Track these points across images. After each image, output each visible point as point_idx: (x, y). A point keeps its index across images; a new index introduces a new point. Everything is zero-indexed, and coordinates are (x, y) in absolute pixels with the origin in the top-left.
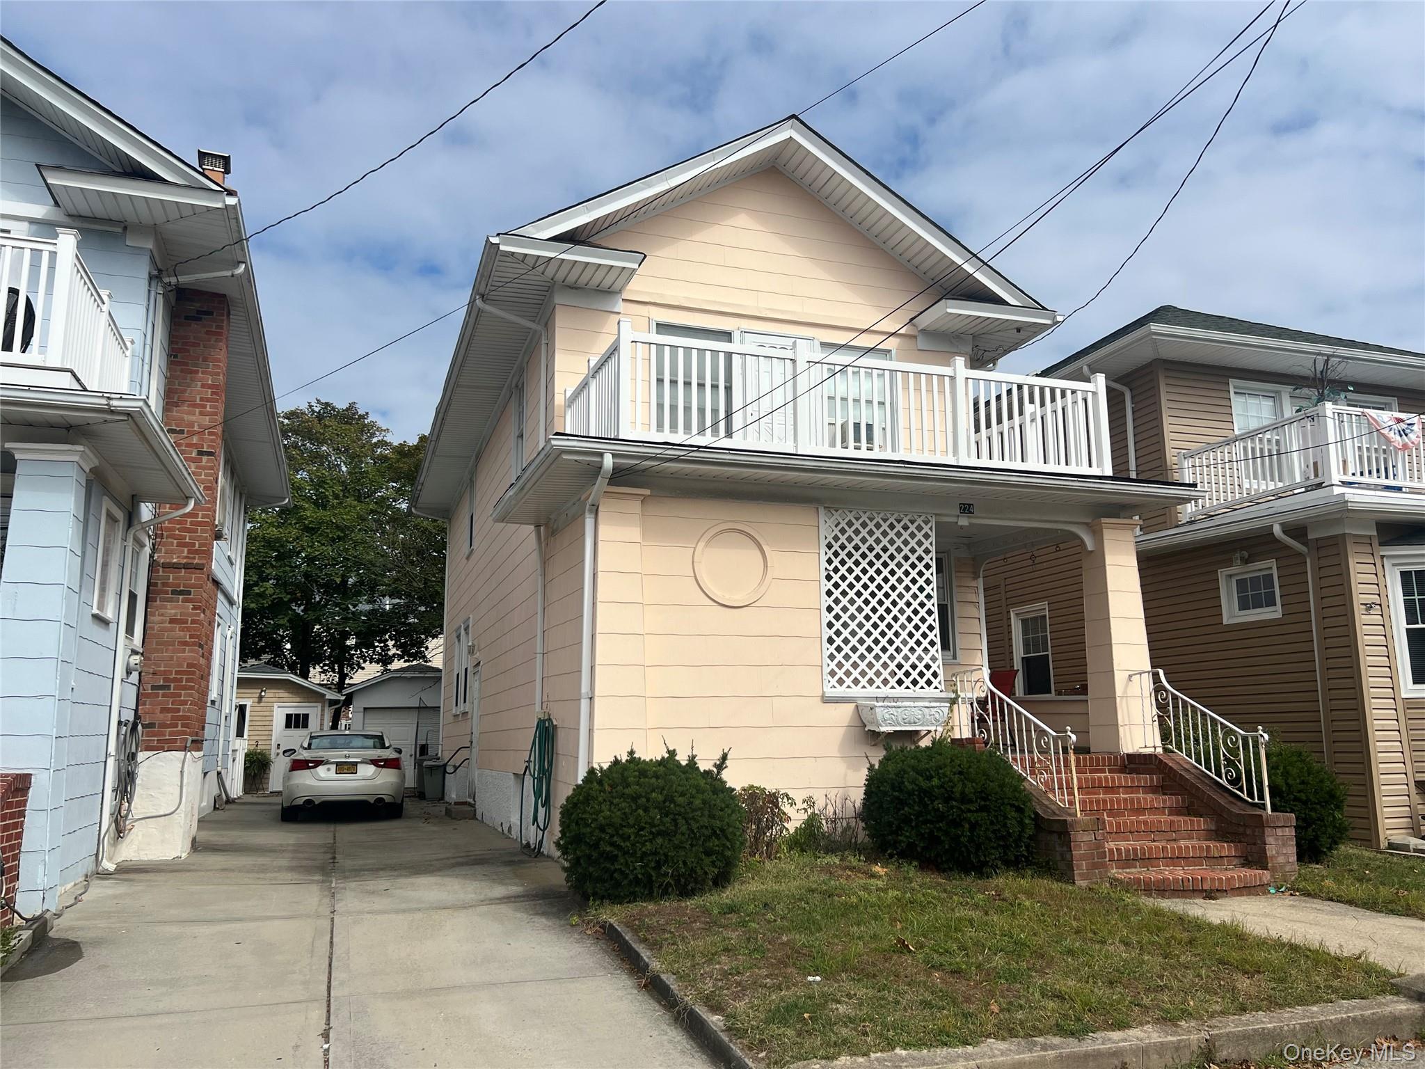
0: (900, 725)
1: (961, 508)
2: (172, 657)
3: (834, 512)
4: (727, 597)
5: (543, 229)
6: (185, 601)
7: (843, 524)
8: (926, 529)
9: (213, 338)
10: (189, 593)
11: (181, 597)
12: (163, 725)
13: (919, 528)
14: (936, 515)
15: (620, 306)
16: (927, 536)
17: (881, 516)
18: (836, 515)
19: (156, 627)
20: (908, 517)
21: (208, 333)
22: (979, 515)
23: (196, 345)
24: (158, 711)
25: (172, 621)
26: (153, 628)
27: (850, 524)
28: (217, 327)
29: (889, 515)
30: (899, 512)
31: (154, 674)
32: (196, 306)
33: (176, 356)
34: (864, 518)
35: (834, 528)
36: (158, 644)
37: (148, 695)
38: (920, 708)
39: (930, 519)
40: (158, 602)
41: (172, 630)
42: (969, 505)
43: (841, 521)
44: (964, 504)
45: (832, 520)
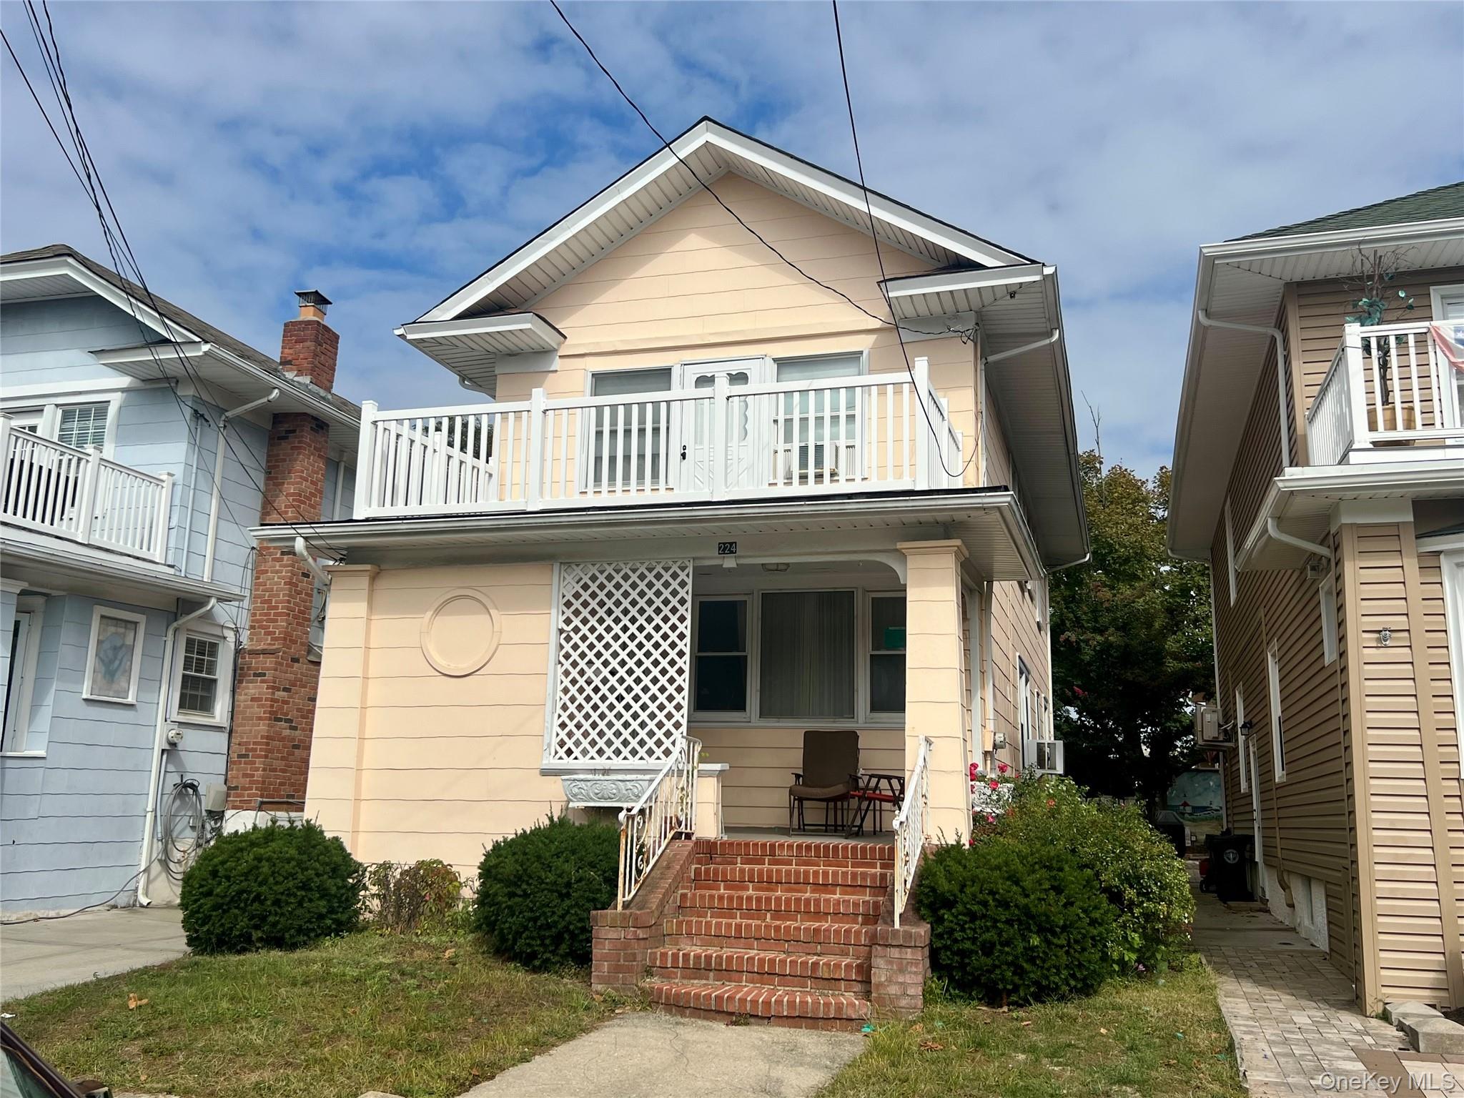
0: (594, 801)
1: (720, 548)
2: (251, 730)
3: (574, 567)
4: (453, 665)
5: (448, 310)
6: (262, 682)
7: (586, 579)
8: (682, 576)
9: (296, 452)
10: (264, 675)
11: (259, 678)
12: (244, 789)
13: (675, 576)
14: (694, 559)
15: (557, 364)
16: (683, 584)
17: (629, 566)
18: (578, 570)
19: (242, 704)
20: (662, 565)
21: (292, 448)
22: (742, 554)
23: (284, 460)
24: (241, 776)
25: (253, 700)
26: (239, 706)
27: (594, 578)
28: (299, 442)
29: (638, 565)
30: (649, 559)
31: (239, 744)
32: (286, 426)
33: (270, 473)
34: (610, 570)
35: (575, 584)
36: (243, 719)
37: (234, 763)
38: (614, 781)
39: (687, 563)
40: (244, 684)
41: (252, 707)
42: (731, 544)
43: (583, 576)
44: (724, 544)
45: (572, 576)
